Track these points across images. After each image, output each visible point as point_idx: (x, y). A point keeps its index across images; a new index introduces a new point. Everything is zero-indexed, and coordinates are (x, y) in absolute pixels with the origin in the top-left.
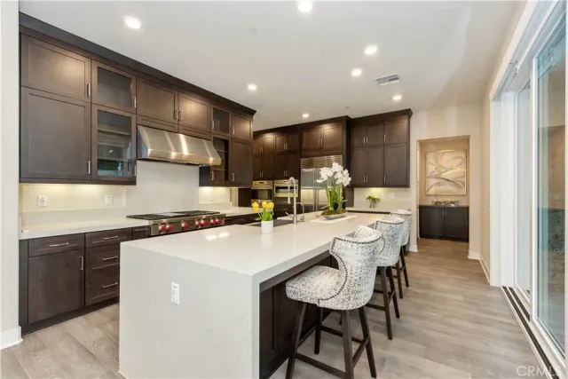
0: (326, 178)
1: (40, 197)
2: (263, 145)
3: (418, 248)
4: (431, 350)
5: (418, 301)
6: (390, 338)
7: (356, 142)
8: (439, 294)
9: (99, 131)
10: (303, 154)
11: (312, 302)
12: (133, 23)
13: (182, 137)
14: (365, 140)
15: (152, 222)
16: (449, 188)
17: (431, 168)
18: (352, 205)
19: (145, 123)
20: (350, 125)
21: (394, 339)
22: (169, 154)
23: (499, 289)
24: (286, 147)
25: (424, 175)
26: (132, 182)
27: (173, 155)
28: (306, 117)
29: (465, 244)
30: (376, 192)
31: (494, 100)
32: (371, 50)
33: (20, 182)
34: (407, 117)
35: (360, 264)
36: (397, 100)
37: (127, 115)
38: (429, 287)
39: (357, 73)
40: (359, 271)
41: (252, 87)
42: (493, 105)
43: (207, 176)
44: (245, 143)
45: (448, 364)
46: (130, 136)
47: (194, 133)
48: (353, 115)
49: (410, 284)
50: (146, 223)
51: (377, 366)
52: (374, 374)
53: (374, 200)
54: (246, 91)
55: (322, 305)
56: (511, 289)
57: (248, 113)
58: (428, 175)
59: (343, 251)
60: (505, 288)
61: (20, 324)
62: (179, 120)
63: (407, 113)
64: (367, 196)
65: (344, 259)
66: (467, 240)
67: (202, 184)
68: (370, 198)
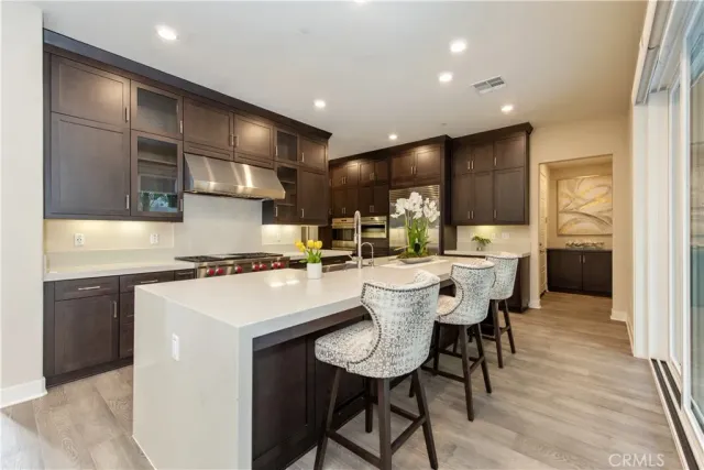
0: (403, 212)
1: (77, 235)
2: (346, 175)
3: (541, 304)
4: (524, 438)
5: (524, 373)
6: (471, 419)
7: (458, 168)
8: (553, 364)
9: (139, 161)
10: (393, 185)
11: (341, 365)
12: (167, 34)
13: (246, 168)
14: (470, 165)
15: (198, 264)
16: (588, 226)
17: (564, 201)
18: (455, 248)
19: (193, 150)
20: (450, 147)
21: (475, 421)
22: (236, 188)
23: (645, 362)
24: (372, 177)
25: (556, 210)
26: (178, 218)
27: (240, 188)
28: (394, 139)
29: (606, 300)
30: (485, 231)
31: (637, 103)
32: (458, 47)
33: (44, 218)
34: (524, 133)
35: (397, 319)
36: (508, 111)
37: (172, 141)
38: (543, 355)
39: (446, 78)
40: (396, 328)
41: (320, 104)
42: (637, 111)
43: (271, 212)
44: (317, 172)
45: (542, 460)
46: (176, 166)
47: (259, 163)
48: (454, 134)
49: (516, 349)
50: (192, 265)
51: (439, 455)
52: (434, 465)
53: (482, 242)
54: (315, 109)
55: (351, 369)
56: (663, 363)
57: (322, 136)
58: (561, 209)
59: (374, 301)
60: (654, 361)
61: (45, 374)
62: (235, 146)
63: (527, 129)
64: (474, 236)
65: (376, 311)
66: (609, 294)
67: (265, 221)
68: (477, 238)
